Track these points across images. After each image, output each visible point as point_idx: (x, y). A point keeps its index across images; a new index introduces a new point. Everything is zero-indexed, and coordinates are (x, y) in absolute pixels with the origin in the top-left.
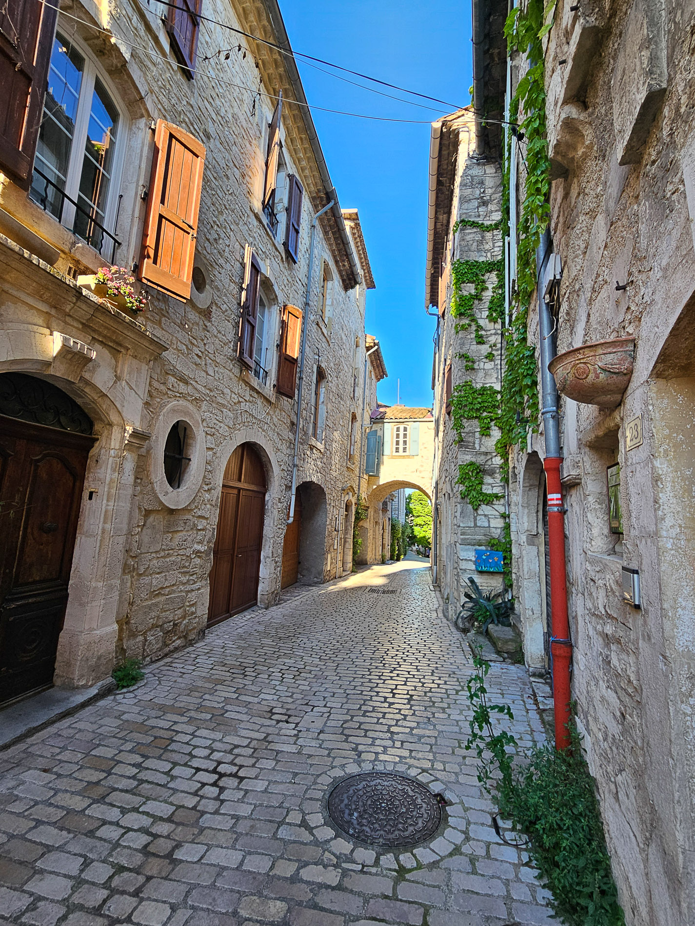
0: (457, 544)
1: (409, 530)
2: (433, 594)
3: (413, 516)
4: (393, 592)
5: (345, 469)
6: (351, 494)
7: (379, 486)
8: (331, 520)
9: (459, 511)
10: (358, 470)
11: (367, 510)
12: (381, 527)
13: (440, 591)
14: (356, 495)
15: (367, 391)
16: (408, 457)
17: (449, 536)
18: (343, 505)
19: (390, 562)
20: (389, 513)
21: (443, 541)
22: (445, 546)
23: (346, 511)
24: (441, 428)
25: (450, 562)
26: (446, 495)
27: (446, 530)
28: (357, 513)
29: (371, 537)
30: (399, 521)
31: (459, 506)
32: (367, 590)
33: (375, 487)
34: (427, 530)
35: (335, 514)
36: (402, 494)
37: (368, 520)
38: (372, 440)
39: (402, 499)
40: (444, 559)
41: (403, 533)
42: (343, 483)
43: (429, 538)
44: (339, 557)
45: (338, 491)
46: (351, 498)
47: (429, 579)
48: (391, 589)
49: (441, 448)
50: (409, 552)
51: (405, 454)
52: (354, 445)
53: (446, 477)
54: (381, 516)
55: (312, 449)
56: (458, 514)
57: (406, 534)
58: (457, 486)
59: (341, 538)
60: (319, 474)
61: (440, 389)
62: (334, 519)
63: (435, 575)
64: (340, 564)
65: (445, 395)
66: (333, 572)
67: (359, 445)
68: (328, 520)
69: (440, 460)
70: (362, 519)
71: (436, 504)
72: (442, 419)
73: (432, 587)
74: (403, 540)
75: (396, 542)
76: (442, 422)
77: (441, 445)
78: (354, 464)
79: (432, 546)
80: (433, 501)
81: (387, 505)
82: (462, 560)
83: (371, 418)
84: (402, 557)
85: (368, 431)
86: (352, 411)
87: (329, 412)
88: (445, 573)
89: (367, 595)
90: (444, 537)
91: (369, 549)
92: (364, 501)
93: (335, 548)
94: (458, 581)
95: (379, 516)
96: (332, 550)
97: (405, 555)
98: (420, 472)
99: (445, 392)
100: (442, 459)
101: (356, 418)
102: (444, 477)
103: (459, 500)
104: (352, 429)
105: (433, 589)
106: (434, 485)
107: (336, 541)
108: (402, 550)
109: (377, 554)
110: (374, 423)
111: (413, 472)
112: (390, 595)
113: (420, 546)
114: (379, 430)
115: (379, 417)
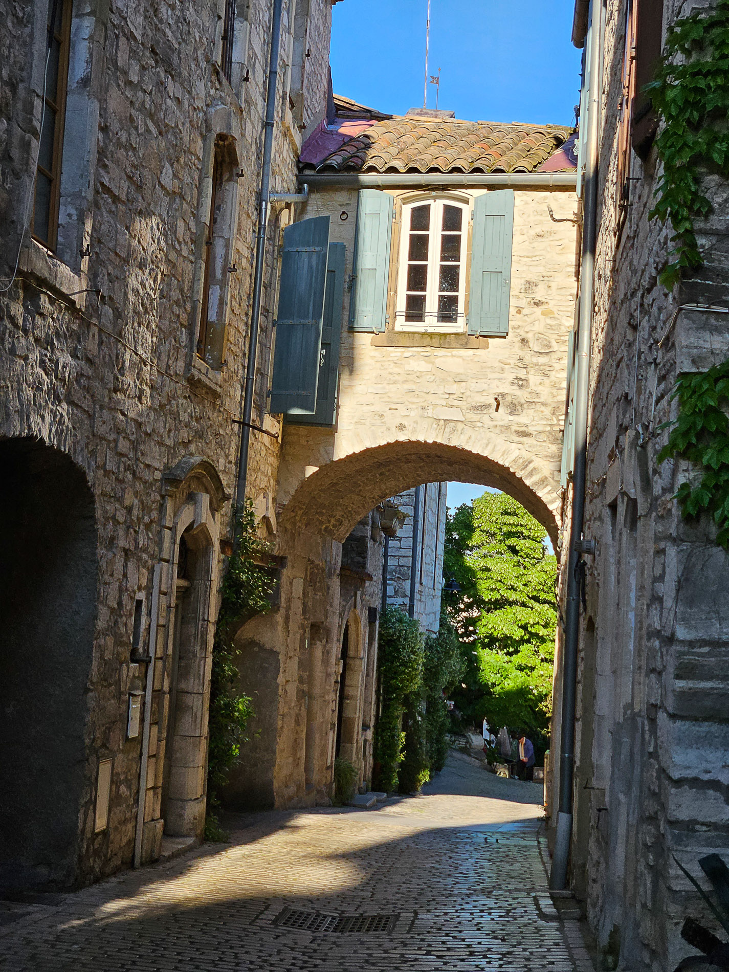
0: (662, 717)
1: (456, 664)
2: (551, 931)
3: (479, 603)
4: (381, 923)
5: (181, 387)
6: (205, 499)
7: (330, 468)
8: (116, 612)
9: (673, 572)
10: (238, 393)
11: (274, 573)
12: (336, 649)
13: (583, 918)
14: (227, 508)
15: (286, 41)
16: (462, 340)
17: (627, 680)
18: (170, 549)
19: (373, 798)
20: (373, 588)
21: (603, 705)
22: (608, 725)
23: (183, 574)
24: (610, 215)
25: (628, 793)
26: (622, 509)
27: (614, 655)
28: (231, 583)
29: (292, 689)
30: (414, 624)
31: (672, 552)
32: (270, 915)
33: (311, 470)
34: (535, 661)
35: (132, 583)
36: (432, 505)
37: (279, 618)
38: (305, 262)
39: (430, 528)
40: (603, 781)
41: (431, 674)
42: (172, 451)
43: (542, 697)
44: (150, 778)
45: (148, 485)
46: (205, 515)
47: (539, 870)
48: (372, 910)
49: (603, 303)
50: (454, 759)
51: (447, 328)
52: (223, 284)
53: (623, 429)
54: (337, 601)
55: (32, 296)
56: (667, 589)
57: (445, 679)
58: (667, 466)
59: (158, 694)
60: (64, 408)
61: (610, 41)
62: (129, 606)
63: (560, 851)
64: (150, 804)
65: (629, 69)
66: (120, 840)
67: (247, 282)
68: (104, 612)
69: (598, 358)
70: (254, 612)
71: (576, 548)
72: (612, 176)
73: (546, 904)
74: (432, 705)
75: (400, 711)
76: (611, 189)
77: (604, 288)
78: (219, 365)
79: (554, 731)
80: (565, 537)
81: (362, 552)
82: (678, 783)
83: (302, 166)
84: (425, 777)
85: (286, 219)
86: (218, 129)
87: (115, 126)
88: (606, 843)
89: (268, 938)
90: (603, 687)
91: (283, 743)
92: (261, 533)
93: (133, 733)
94: (658, 873)
95: (326, 601)
96: (117, 743)
97: (436, 769)
98: (514, 408)
99: (630, 52)
100: (608, 350)
101: (234, 162)
102: (612, 432)
103: (673, 526)
104: (216, 208)
105: (551, 910)
106: (569, 464)
107: (135, 706)
108: (424, 746)
109: (316, 764)
110: (316, 187)
111: (482, 408)
112: (369, 938)
113: (504, 733)
114: (334, 218)
115: (335, 161)
